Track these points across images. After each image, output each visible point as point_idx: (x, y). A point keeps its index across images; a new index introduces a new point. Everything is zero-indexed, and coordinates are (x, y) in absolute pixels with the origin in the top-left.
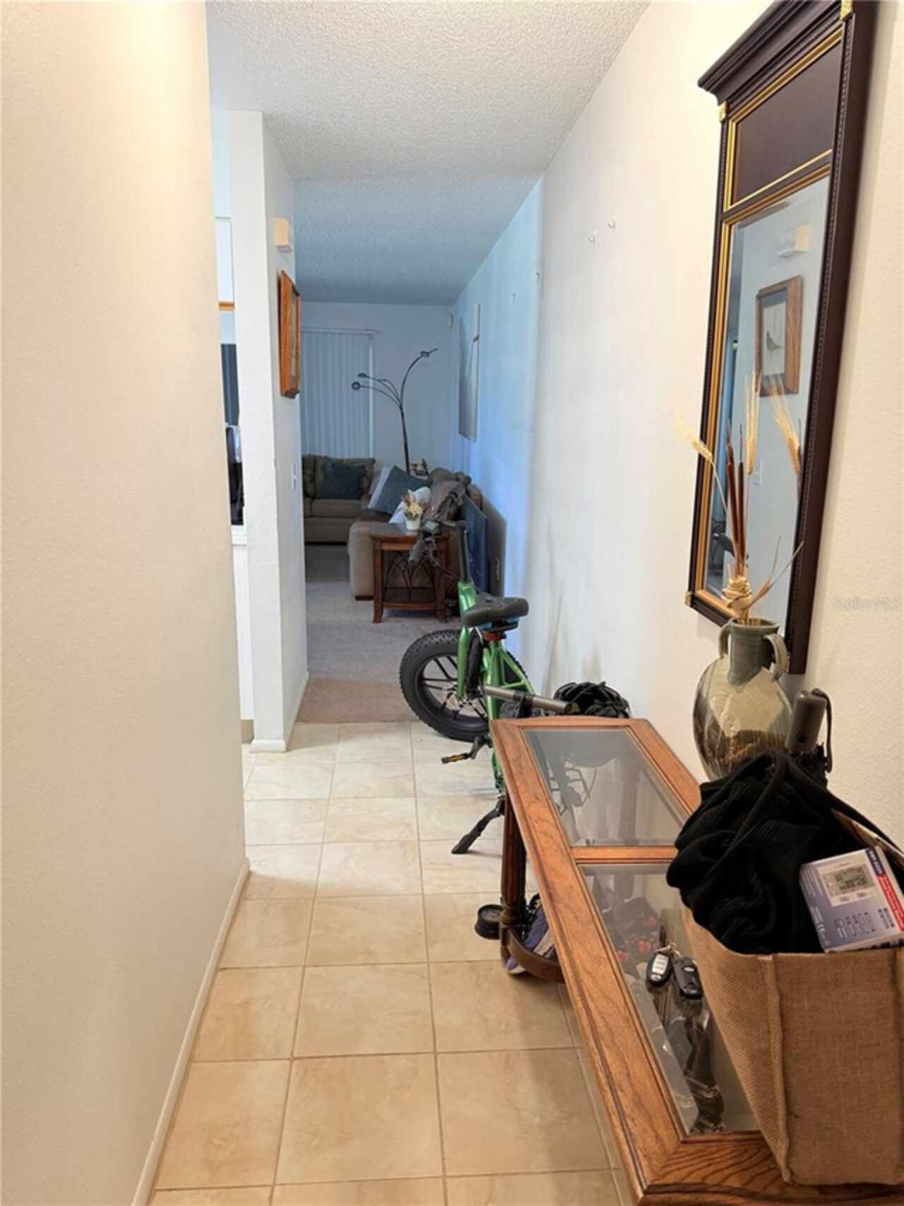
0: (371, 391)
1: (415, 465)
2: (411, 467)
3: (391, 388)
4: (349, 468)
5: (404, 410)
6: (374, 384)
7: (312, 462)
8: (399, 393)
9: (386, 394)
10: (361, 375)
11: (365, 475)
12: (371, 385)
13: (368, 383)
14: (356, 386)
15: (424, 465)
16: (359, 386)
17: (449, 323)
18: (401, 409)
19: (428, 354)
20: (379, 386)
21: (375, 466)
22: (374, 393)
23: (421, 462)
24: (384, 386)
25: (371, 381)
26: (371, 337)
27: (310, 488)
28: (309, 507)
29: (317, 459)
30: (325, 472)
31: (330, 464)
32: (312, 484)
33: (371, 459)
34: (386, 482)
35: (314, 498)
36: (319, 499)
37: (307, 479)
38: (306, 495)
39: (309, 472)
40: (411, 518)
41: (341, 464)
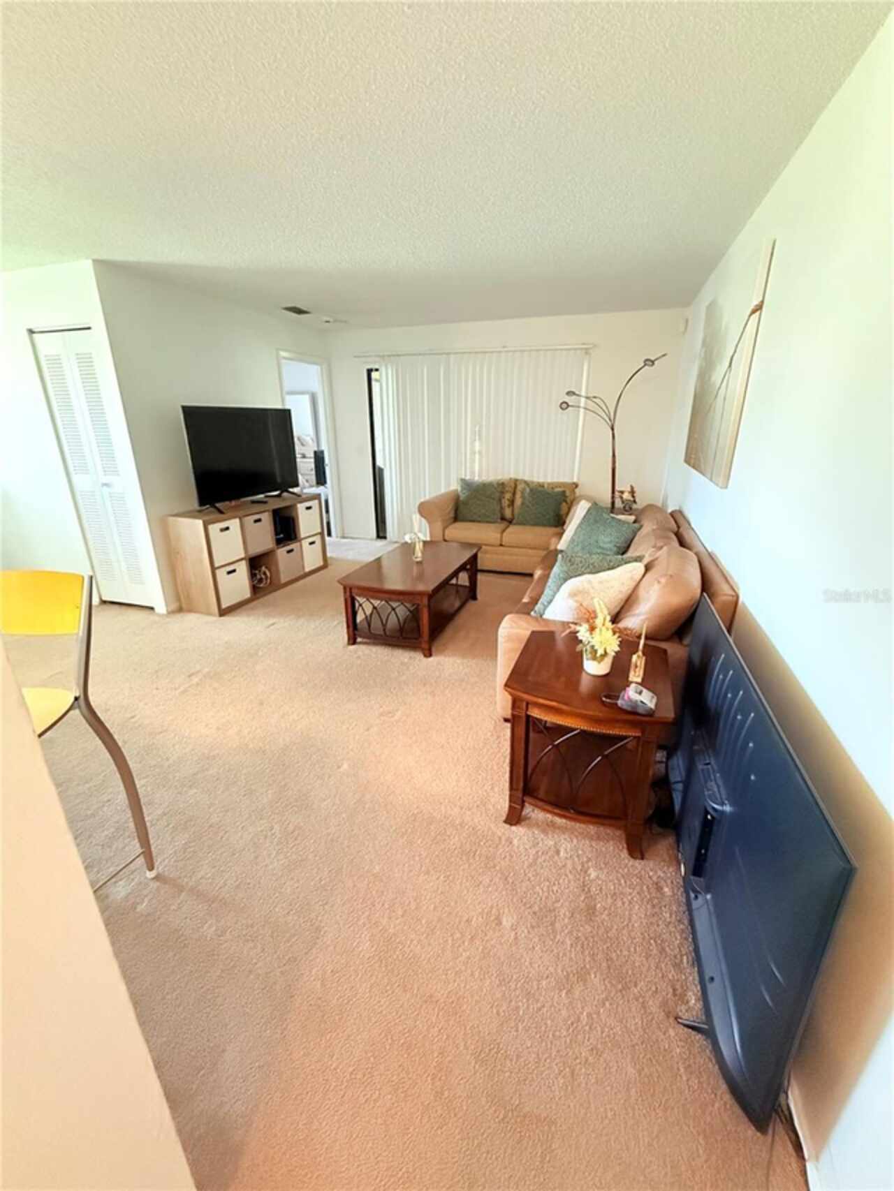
0: (582, 410)
1: (622, 492)
2: (617, 494)
3: (604, 408)
4: (548, 494)
5: (615, 431)
6: (586, 403)
7: (513, 485)
8: (612, 414)
9: (599, 415)
10: (570, 393)
11: (566, 502)
12: (582, 405)
13: (579, 402)
14: (565, 406)
15: (632, 492)
16: (568, 406)
17: (682, 329)
18: (613, 429)
19: (653, 362)
20: (591, 405)
21: (577, 491)
22: (585, 415)
23: (629, 489)
24: (593, 404)
25: (583, 400)
26: (587, 351)
27: (508, 513)
28: (499, 536)
29: (518, 483)
30: (523, 497)
31: (528, 490)
32: (511, 508)
33: (574, 483)
34: (581, 523)
35: (510, 522)
36: (515, 524)
37: (505, 503)
38: (503, 519)
39: (508, 496)
40: (594, 658)
41: (540, 489)
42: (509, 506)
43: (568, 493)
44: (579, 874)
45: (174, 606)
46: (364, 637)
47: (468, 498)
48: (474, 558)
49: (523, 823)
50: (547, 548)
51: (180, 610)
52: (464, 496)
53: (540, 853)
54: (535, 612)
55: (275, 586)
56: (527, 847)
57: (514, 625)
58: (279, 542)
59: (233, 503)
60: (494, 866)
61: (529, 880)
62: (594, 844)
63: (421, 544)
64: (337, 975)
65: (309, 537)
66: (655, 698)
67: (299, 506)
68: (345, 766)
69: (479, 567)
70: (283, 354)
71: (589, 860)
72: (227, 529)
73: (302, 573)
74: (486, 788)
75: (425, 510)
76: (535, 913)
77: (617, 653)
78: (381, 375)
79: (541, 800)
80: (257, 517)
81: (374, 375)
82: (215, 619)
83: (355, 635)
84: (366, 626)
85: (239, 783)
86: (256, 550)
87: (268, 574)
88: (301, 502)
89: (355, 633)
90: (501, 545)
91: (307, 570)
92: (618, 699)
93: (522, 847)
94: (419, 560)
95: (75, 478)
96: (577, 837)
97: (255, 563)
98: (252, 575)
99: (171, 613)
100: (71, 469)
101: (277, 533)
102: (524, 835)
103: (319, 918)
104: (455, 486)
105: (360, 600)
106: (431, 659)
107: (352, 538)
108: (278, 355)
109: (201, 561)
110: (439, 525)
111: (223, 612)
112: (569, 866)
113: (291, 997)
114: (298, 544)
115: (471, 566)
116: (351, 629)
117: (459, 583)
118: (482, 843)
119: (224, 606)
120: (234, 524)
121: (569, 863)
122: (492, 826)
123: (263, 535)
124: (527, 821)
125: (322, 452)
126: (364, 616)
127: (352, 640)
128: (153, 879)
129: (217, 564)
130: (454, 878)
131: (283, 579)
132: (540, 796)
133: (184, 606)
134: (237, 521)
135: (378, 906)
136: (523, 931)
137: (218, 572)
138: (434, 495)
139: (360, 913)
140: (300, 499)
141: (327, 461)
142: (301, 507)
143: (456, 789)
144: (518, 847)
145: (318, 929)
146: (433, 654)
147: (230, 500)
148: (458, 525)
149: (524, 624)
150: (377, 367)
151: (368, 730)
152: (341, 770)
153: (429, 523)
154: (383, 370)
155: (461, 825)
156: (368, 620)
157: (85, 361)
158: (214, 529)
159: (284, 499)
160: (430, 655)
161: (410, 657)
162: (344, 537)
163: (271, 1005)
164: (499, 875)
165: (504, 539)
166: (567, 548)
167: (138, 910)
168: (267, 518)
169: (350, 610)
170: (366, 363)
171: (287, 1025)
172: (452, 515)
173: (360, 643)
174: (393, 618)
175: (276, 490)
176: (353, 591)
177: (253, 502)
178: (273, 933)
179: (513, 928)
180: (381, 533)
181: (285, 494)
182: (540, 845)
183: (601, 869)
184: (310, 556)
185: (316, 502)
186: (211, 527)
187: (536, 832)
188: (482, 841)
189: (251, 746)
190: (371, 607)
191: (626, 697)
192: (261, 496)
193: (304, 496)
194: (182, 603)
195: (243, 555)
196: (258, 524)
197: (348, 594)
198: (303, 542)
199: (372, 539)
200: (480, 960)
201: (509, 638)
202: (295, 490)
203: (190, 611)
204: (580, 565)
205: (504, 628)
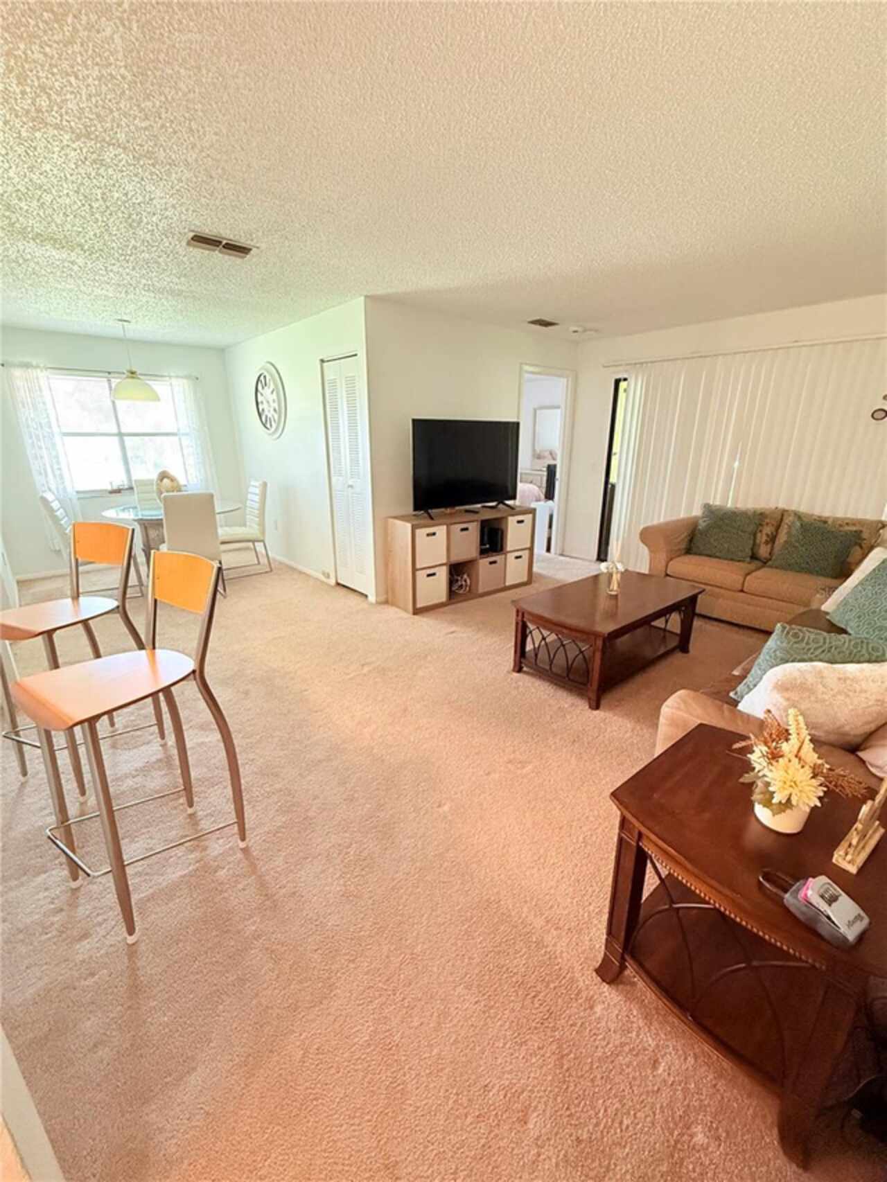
14: (880, 414)
21: (883, 533)
27: (763, 551)
28: (741, 579)
29: (786, 514)
30: (789, 533)
31: (798, 524)
32: (769, 546)
33: (881, 522)
34: (866, 579)
35: (765, 563)
36: (771, 567)
37: (762, 538)
38: (754, 557)
39: (768, 530)
40: (767, 803)
41: (822, 525)
42: (767, 543)
43: (865, 535)
44: (676, 1124)
45: (382, 598)
46: (531, 668)
47: (709, 527)
48: (693, 600)
49: (621, 987)
50: (807, 604)
51: (386, 602)
52: (704, 524)
53: (627, 1049)
54: (736, 693)
55: (472, 594)
56: (612, 1027)
57: (682, 706)
58: (483, 552)
59: (448, 511)
60: (554, 1029)
61: (592, 1081)
62: (721, 1085)
63: (619, 575)
64: (321, 1057)
65: (518, 550)
66: (866, 920)
67: (510, 519)
68: (446, 808)
69: (698, 611)
70: (527, 368)
71: (702, 1108)
72: (434, 534)
73: (502, 586)
74: (591, 908)
75: (647, 536)
76: (579, 1141)
77: (814, 809)
78: (628, 385)
79: (648, 973)
80: (464, 526)
81: (623, 385)
82: (408, 616)
83: (521, 663)
84: (533, 655)
85: (347, 785)
86: (459, 557)
87: (468, 581)
88: (513, 515)
89: (522, 660)
90: (742, 591)
91: (508, 584)
92: (786, 891)
93: (603, 1024)
94: (613, 593)
95: (334, 479)
96: (696, 1057)
97: (457, 570)
98: (451, 582)
99: (379, 603)
100: (332, 472)
101: (482, 543)
102: (615, 1005)
103: (339, 974)
104: (697, 512)
105: (531, 626)
106: (596, 712)
107: (572, 557)
108: (521, 369)
109: (406, 562)
110: (662, 557)
111: (417, 611)
112: (664, 1097)
113: (271, 1051)
114: (503, 556)
115: (688, 608)
116: (518, 654)
117: (669, 628)
118: (552, 986)
119: (419, 605)
120: (441, 531)
121: (666, 1093)
122: (578, 967)
123: (468, 543)
124: (628, 988)
125: (555, 466)
126: (532, 647)
127: (518, 669)
128: (242, 849)
129: (418, 566)
130: (497, 1014)
131: (481, 590)
132: (648, 965)
133: (390, 600)
134: (445, 527)
135: (399, 997)
136: (549, 1158)
137: (418, 573)
138: (669, 519)
139: (377, 994)
140: (513, 512)
141: (558, 475)
142: (512, 521)
143: (552, 891)
144: (599, 1020)
145: (331, 987)
146: (601, 707)
147: (446, 506)
148: (687, 558)
149: (699, 711)
150: (625, 376)
151: (489, 774)
152: (440, 810)
153: (651, 551)
154: (632, 381)
155: (537, 943)
156: (536, 651)
157: (351, 381)
158: (422, 533)
159: (499, 511)
160: (597, 707)
161: (573, 705)
162: (562, 555)
163: (251, 1047)
164: (554, 1047)
165: (746, 584)
166: (835, 611)
167: (217, 874)
168: (474, 528)
169: (519, 635)
170: (614, 373)
171: (252, 1083)
172: (683, 546)
173: (525, 673)
174: (560, 655)
175: (492, 501)
176: (526, 615)
177: (467, 511)
178: (294, 963)
179: (539, 1142)
180: (602, 556)
181: (501, 506)
182: (634, 1034)
183: (718, 1138)
184: (514, 570)
185: (530, 516)
186: (418, 531)
187: (635, 1013)
188: (553, 982)
189: (375, 751)
190: (541, 637)
191: (801, 895)
192: (479, 506)
193: (518, 509)
194: (388, 599)
195: (444, 561)
196: (465, 532)
197: (520, 618)
198: (509, 555)
199: (590, 561)
200: (474, 1158)
201: (673, 722)
202: (509, 502)
203: (393, 604)
204: (813, 645)
205: (668, 706)
